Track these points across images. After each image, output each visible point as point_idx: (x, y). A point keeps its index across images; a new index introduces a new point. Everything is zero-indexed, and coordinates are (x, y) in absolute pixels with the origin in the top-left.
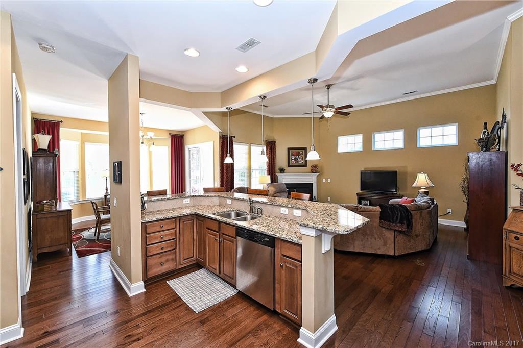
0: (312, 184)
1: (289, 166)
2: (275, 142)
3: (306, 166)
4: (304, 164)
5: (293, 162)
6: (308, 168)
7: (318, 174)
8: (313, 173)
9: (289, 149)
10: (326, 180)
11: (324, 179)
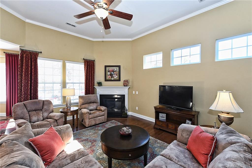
0: (125, 95)
1: (106, 80)
2: (94, 61)
3: (119, 80)
4: (118, 79)
5: (108, 77)
6: (122, 82)
7: (128, 87)
8: (125, 86)
9: (106, 67)
10: (135, 93)
11: (134, 92)
